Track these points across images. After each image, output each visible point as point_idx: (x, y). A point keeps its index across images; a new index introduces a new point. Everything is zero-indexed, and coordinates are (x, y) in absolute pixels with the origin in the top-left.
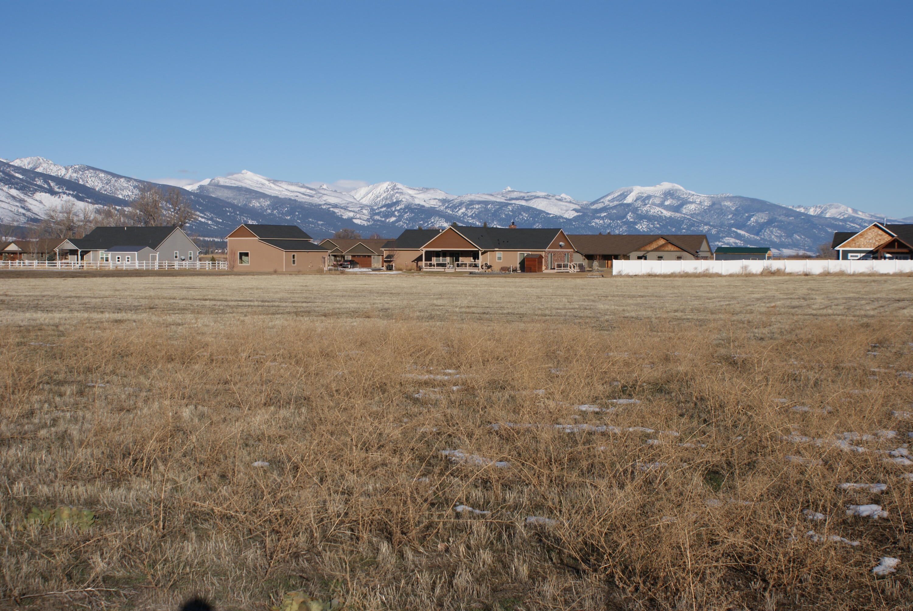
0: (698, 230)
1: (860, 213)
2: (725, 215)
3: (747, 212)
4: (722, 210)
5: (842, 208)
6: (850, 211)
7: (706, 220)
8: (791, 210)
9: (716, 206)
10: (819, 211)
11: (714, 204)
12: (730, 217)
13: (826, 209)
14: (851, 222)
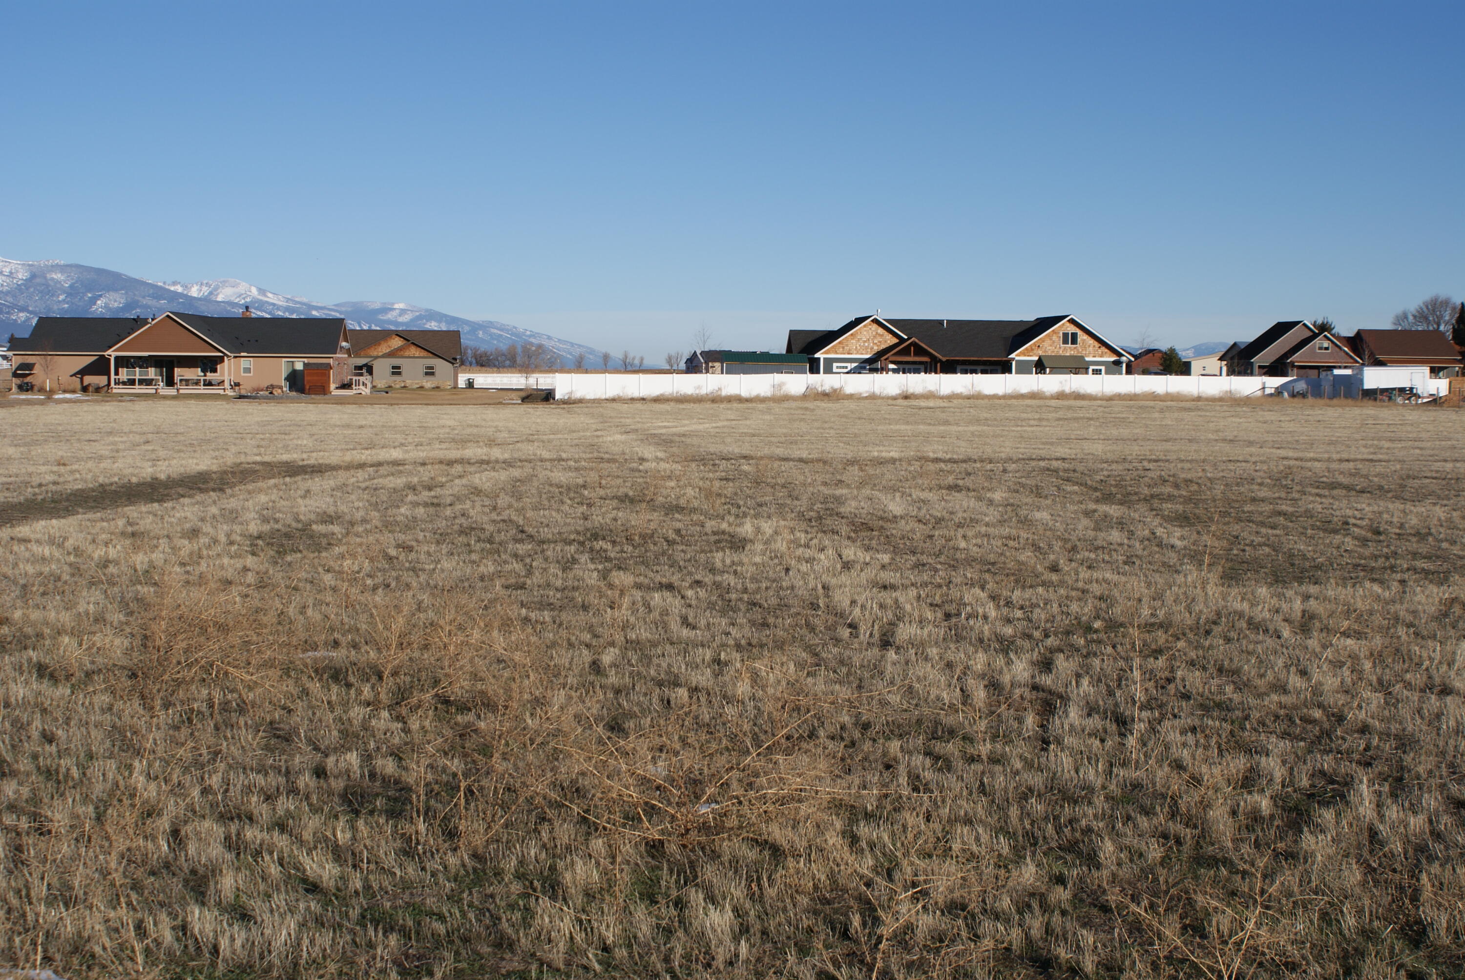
0: (8, 319)
1: (270, 295)
2: (53, 295)
3: (90, 291)
4: (48, 286)
5: (243, 287)
6: (254, 291)
7: (21, 303)
8: (161, 288)
9: (38, 280)
10: (205, 290)
11: (33, 276)
12: (61, 298)
13: (216, 289)
14: (256, 309)
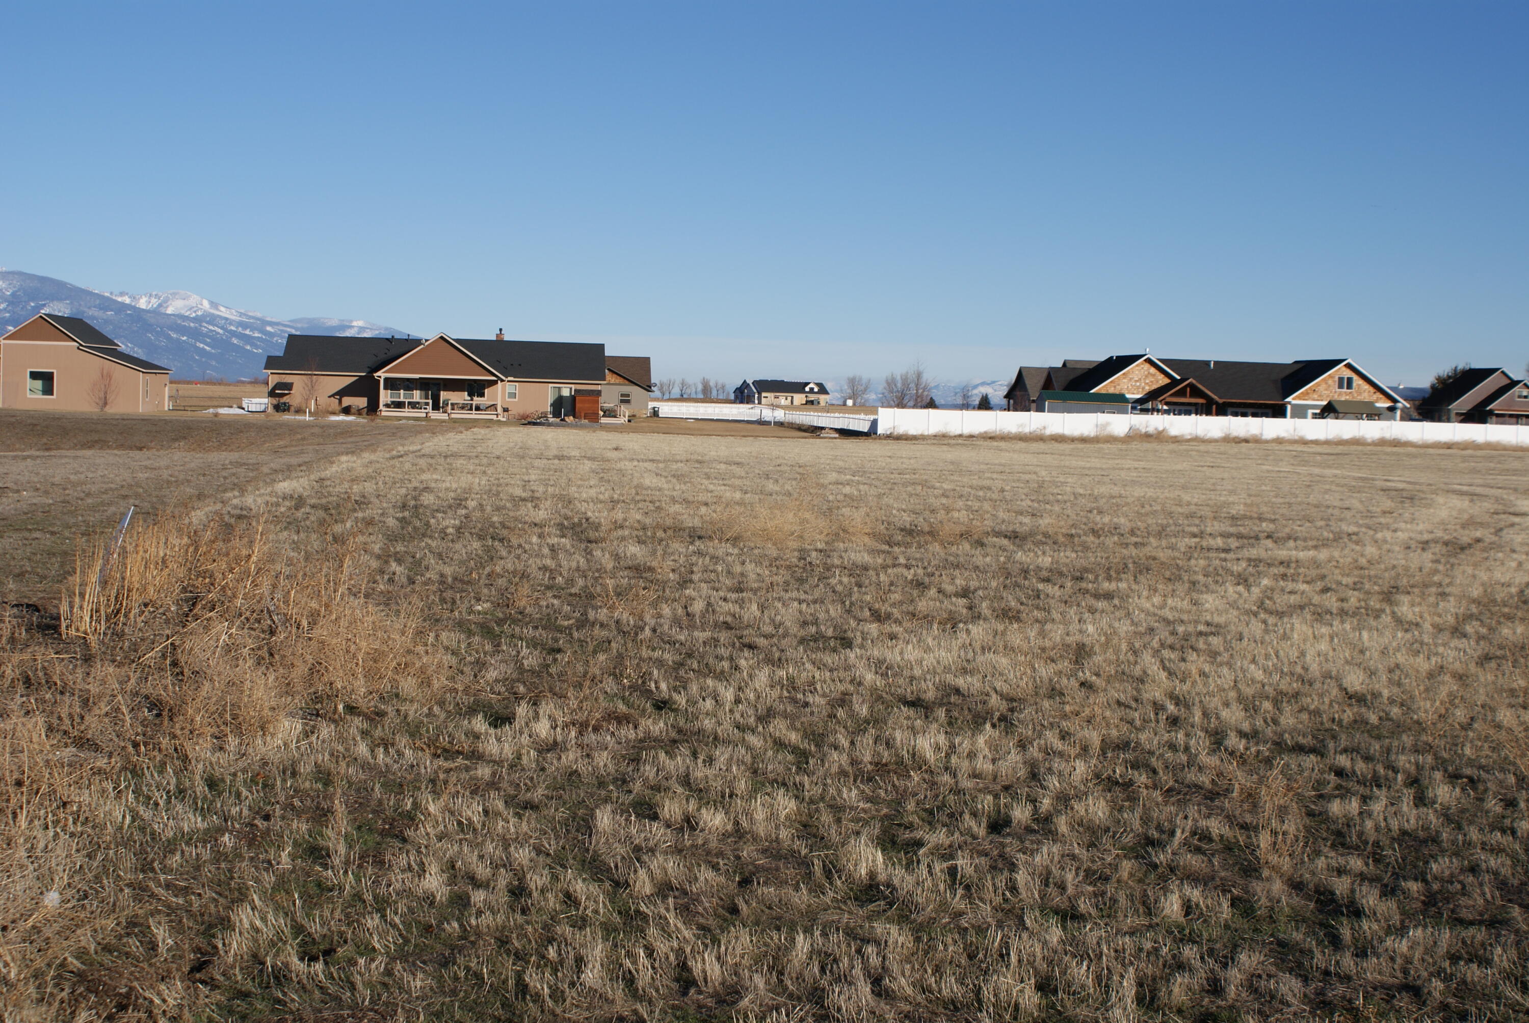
1: (222, 309)
3: (33, 301)
5: (194, 300)
6: (206, 304)
8: (108, 298)
10: (154, 302)
12: (3, 306)
13: (166, 300)
14: (208, 323)
